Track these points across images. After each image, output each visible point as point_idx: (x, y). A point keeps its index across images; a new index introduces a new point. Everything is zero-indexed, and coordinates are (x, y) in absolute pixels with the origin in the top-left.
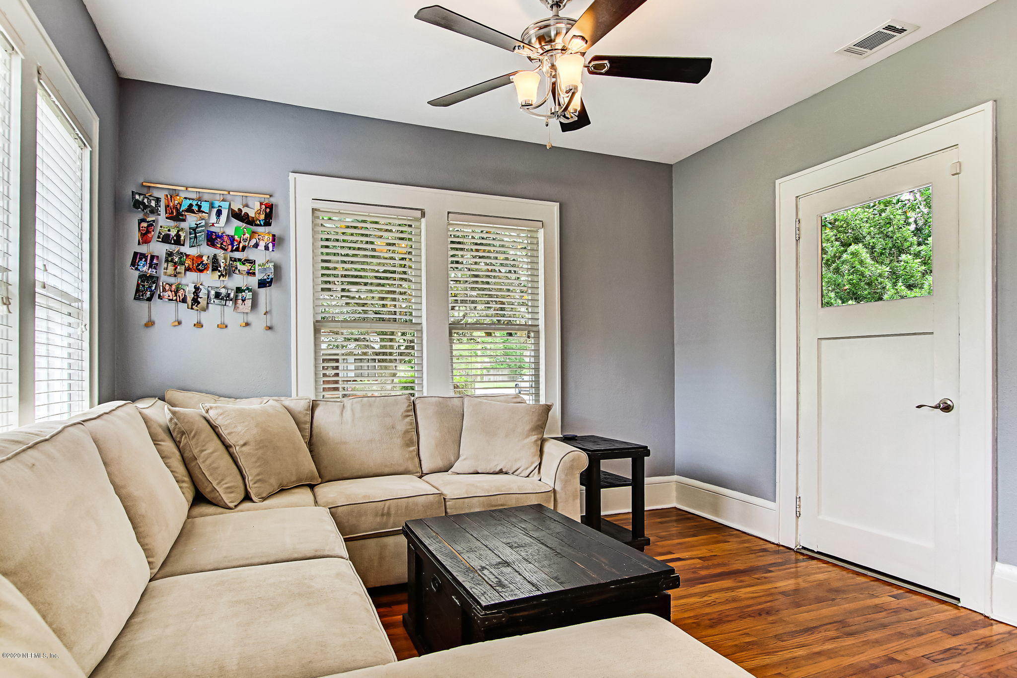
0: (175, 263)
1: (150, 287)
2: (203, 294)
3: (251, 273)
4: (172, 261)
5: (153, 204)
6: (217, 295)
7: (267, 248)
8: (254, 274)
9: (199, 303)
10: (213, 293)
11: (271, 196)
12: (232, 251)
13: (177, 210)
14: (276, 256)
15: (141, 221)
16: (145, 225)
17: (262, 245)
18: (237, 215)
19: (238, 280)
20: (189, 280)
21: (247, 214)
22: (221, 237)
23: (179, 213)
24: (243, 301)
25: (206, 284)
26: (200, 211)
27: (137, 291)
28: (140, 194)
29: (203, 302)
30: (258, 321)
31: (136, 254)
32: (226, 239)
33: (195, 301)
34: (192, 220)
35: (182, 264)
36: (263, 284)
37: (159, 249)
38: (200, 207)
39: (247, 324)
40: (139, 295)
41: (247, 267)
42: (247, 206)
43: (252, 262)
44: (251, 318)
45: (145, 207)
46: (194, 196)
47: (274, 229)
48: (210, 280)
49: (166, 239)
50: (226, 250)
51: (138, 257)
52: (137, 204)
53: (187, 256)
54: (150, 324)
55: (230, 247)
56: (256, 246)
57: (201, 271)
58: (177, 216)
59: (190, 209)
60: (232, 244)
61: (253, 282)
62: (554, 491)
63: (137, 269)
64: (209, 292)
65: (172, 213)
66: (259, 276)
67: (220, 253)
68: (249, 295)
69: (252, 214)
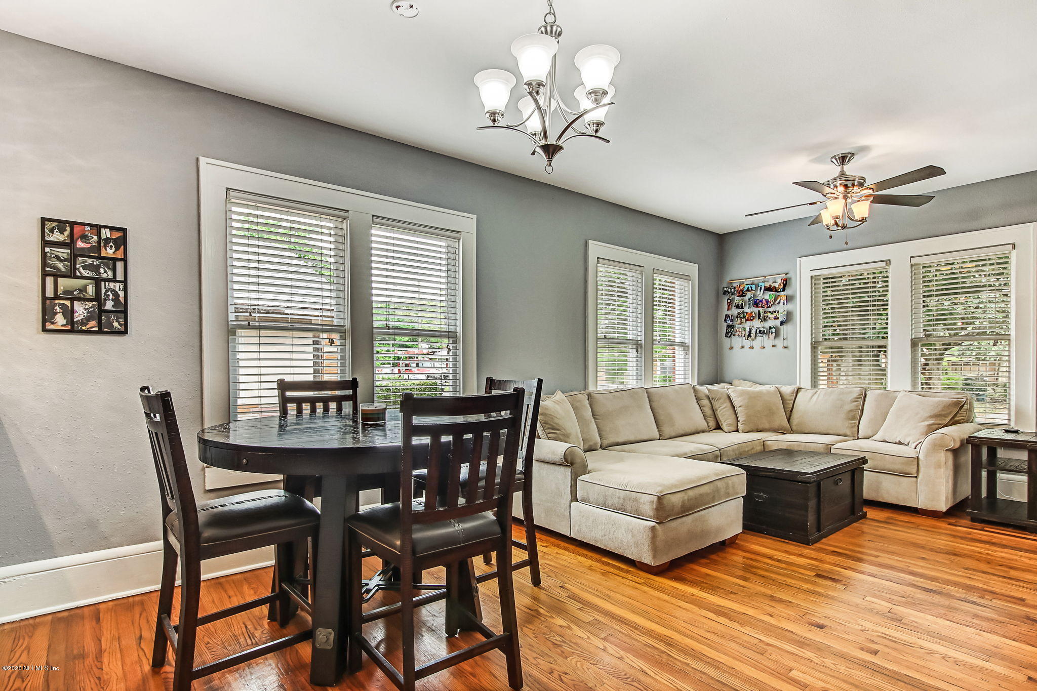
0: (741, 318)
1: (731, 331)
2: (753, 332)
3: (776, 318)
4: (740, 317)
5: (733, 290)
6: (760, 331)
7: (784, 304)
8: (778, 318)
9: (751, 336)
10: (758, 330)
11: (786, 274)
12: (767, 308)
13: (743, 291)
14: (789, 307)
15: (728, 299)
16: (729, 301)
17: (782, 302)
18: (768, 289)
19: (770, 323)
20: (748, 325)
21: (775, 287)
22: (761, 301)
23: (743, 293)
24: (772, 333)
25: (756, 326)
26: (752, 290)
27: (726, 333)
28: (726, 287)
29: (753, 336)
30: (780, 343)
31: (726, 315)
32: (764, 301)
33: (749, 335)
34: (749, 295)
35: (744, 317)
36: (782, 323)
37: (735, 311)
38: (751, 287)
39: (774, 346)
40: (727, 335)
41: (774, 315)
42: (775, 282)
43: (777, 312)
44: (777, 342)
45: (729, 293)
46: (750, 283)
47: (788, 292)
48: (757, 324)
49: (738, 307)
50: (764, 308)
51: (727, 316)
52: (725, 293)
53: (747, 313)
54: (731, 348)
55: (766, 306)
56: (779, 303)
57: (752, 320)
58: (742, 295)
59: (748, 290)
60: (767, 304)
61: (778, 322)
62: (918, 458)
63: (726, 323)
64: (756, 330)
65: (740, 293)
66: (781, 319)
67: (761, 309)
68: (773, 330)
69: (777, 285)
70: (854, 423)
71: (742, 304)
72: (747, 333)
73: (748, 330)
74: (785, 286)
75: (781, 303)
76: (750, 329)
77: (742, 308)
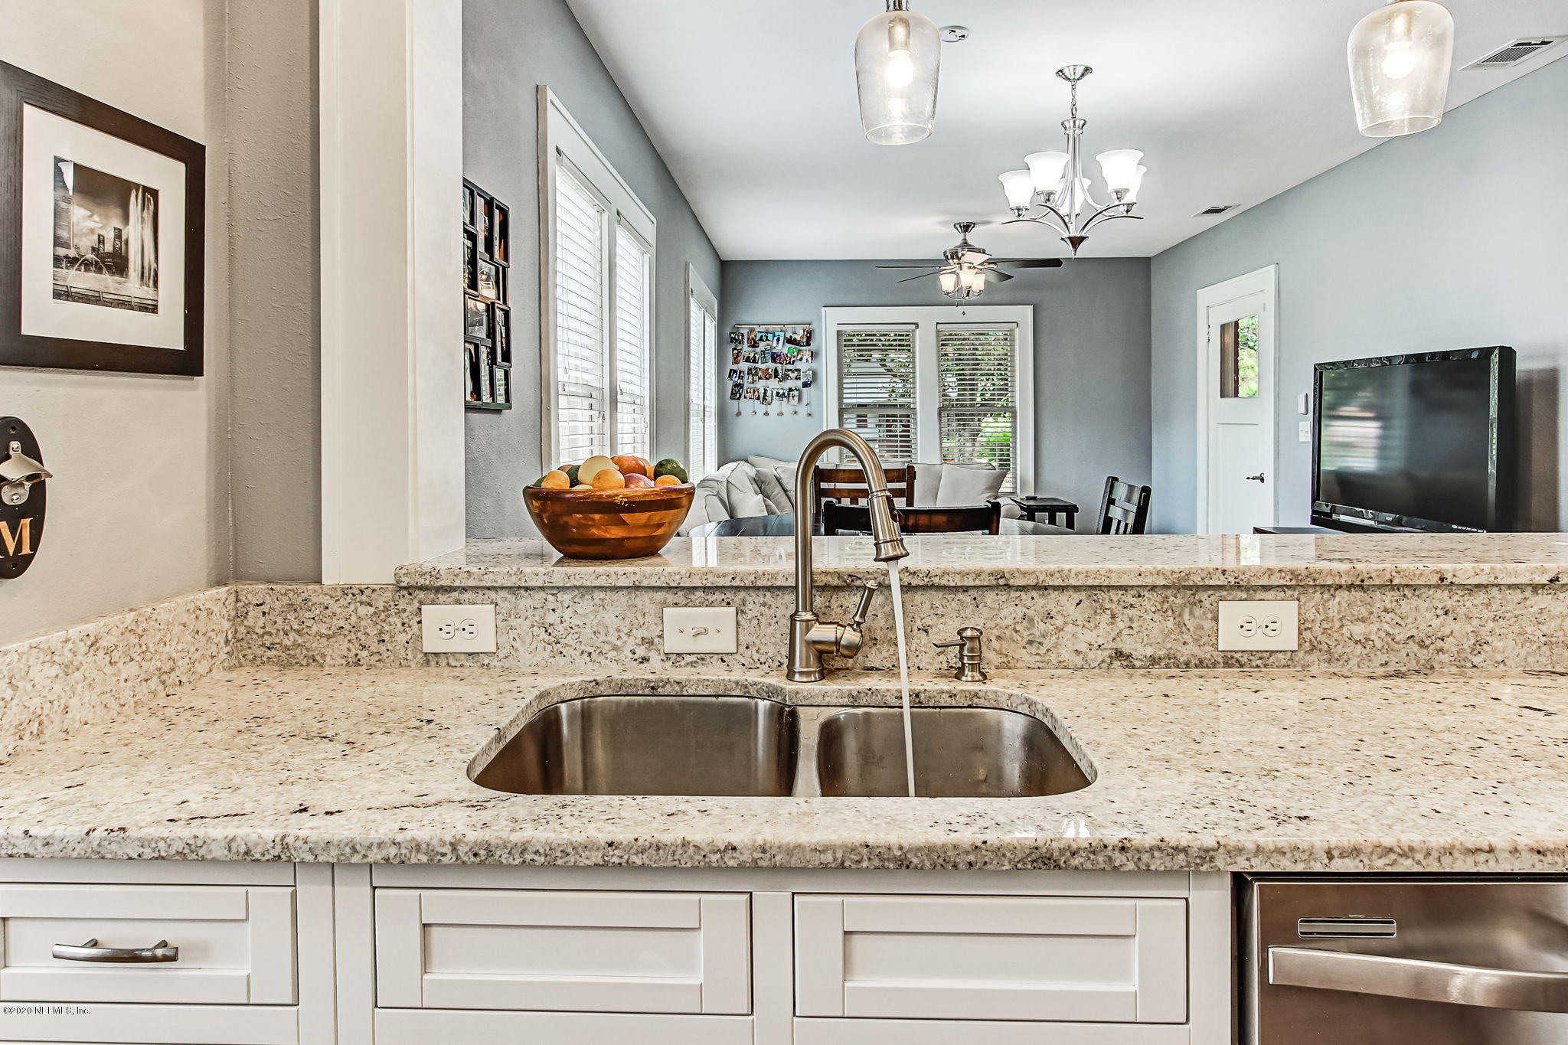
0: (753, 375)
1: (739, 391)
2: (768, 393)
3: (798, 378)
4: (751, 373)
5: (741, 338)
6: (778, 393)
7: (808, 360)
8: (799, 378)
9: (766, 400)
10: (775, 393)
11: (810, 325)
12: (786, 364)
13: (754, 340)
14: (814, 365)
15: (734, 349)
16: (736, 351)
17: (805, 358)
18: (790, 341)
19: (790, 384)
20: (761, 385)
21: (795, 339)
22: (779, 355)
23: (755, 343)
24: (793, 397)
25: (771, 387)
26: (767, 340)
27: (732, 393)
28: (733, 333)
29: (769, 399)
30: (803, 410)
31: (731, 370)
32: (782, 356)
33: (764, 399)
34: (762, 346)
35: (757, 374)
36: (806, 385)
37: (744, 366)
38: (767, 337)
39: (796, 413)
40: (733, 396)
41: (796, 373)
42: (795, 333)
43: (798, 370)
44: (798, 409)
45: (736, 340)
46: (764, 330)
47: (813, 346)
48: (773, 384)
49: (748, 360)
50: (782, 364)
52: (732, 340)
53: (760, 369)
54: (739, 414)
55: (785, 362)
56: (801, 359)
57: (768, 379)
58: (754, 345)
59: (761, 339)
60: (786, 360)
61: (799, 384)
63: (732, 380)
64: (772, 392)
65: (751, 342)
66: (803, 380)
67: (779, 366)
68: (796, 393)
69: (798, 338)
71: (754, 357)
72: (762, 396)
73: (762, 391)
74: (809, 339)
75: (804, 360)
76: (765, 390)
77: (754, 361)
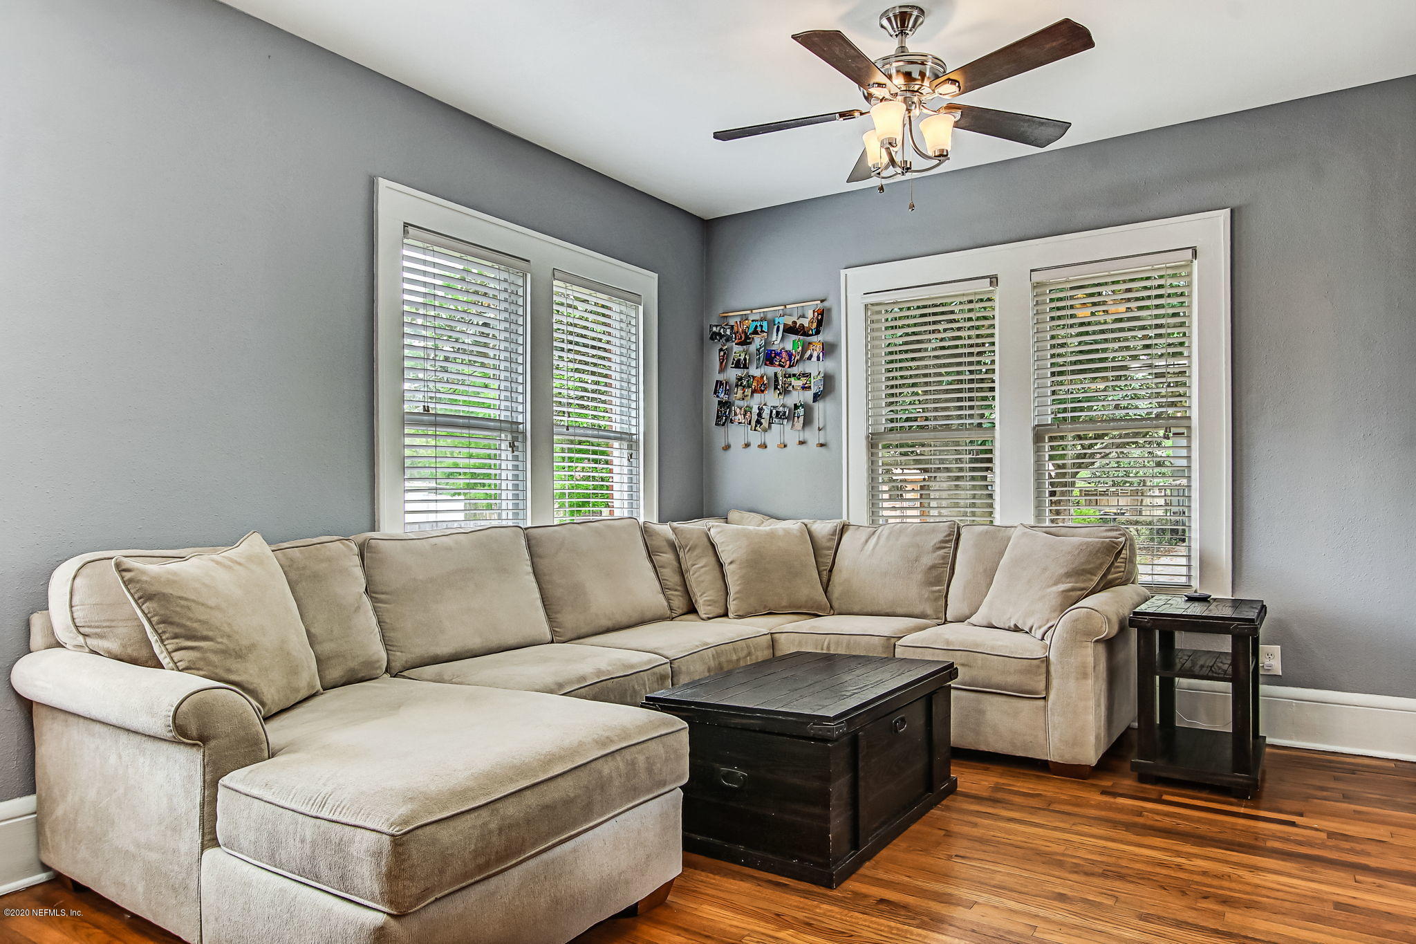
0: (744, 387)
1: (725, 412)
2: (766, 414)
3: (805, 388)
4: (741, 385)
5: (728, 332)
6: (778, 413)
7: (818, 359)
9: (761, 424)
10: (774, 412)
11: (822, 301)
12: (789, 367)
13: (746, 334)
14: (828, 365)
15: (721, 350)
16: (722, 353)
17: (815, 355)
18: (791, 330)
19: (796, 397)
20: (755, 402)
21: (802, 326)
22: (779, 354)
23: (747, 337)
24: (798, 418)
25: (770, 404)
26: (762, 331)
27: (717, 417)
28: (717, 326)
29: (765, 423)
30: (812, 436)
31: (717, 381)
32: (784, 355)
33: (758, 422)
34: (758, 341)
35: (749, 386)
36: (816, 397)
37: (732, 374)
38: (761, 326)
39: (801, 443)
40: (719, 421)
41: (803, 380)
42: (803, 316)
43: (808, 375)
44: (807, 435)
45: (721, 336)
46: (757, 317)
47: (826, 335)
48: (772, 399)
49: (737, 365)
50: (784, 367)
51: (719, 383)
52: (714, 336)
53: (754, 377)
54: (727, 447)
55: (788, 362)
56: (810, 358)
57: (762, 391)
58: (746, 341)
59: (755, 332)
60: (790, 360)
61: (809, 395)
63: (718, 396)
64: (771, 412)
65: (741, 337)
66: (814, 390)
67: (779, 370)
68: (801, 411)
69: (806, 322)
70: (939, 591)
71: (745, 359)
72: (755, 417)
73: (755, 410)
74: (820, 323)
75: (814, 358)
76: (760, 409)
77: (745, 367)
